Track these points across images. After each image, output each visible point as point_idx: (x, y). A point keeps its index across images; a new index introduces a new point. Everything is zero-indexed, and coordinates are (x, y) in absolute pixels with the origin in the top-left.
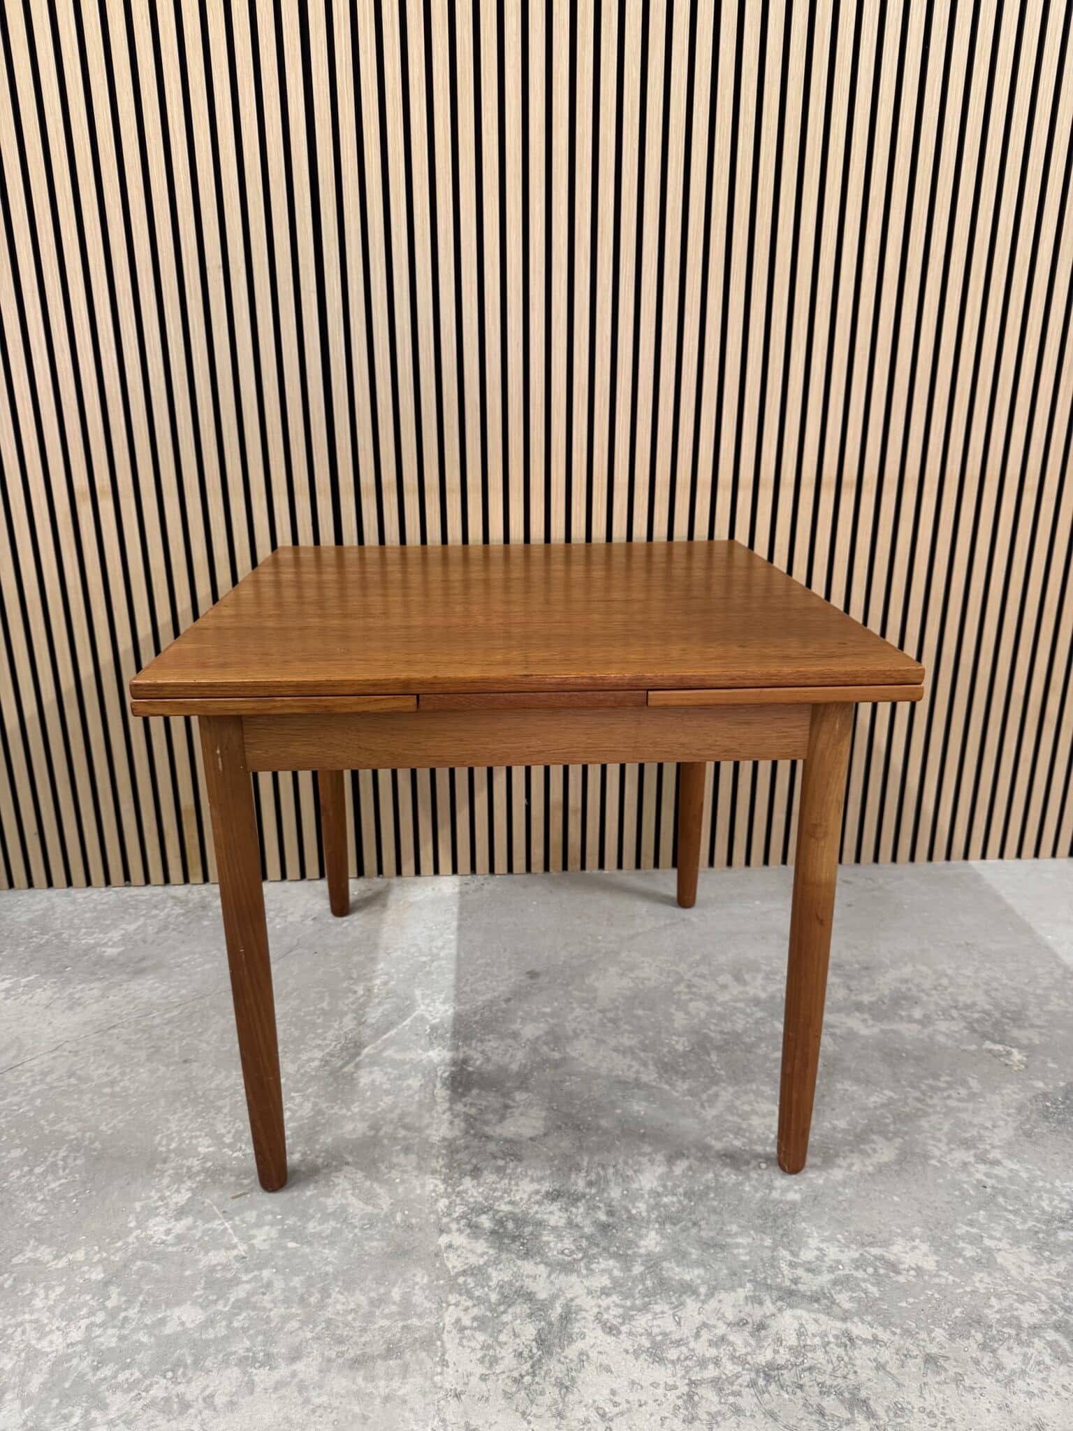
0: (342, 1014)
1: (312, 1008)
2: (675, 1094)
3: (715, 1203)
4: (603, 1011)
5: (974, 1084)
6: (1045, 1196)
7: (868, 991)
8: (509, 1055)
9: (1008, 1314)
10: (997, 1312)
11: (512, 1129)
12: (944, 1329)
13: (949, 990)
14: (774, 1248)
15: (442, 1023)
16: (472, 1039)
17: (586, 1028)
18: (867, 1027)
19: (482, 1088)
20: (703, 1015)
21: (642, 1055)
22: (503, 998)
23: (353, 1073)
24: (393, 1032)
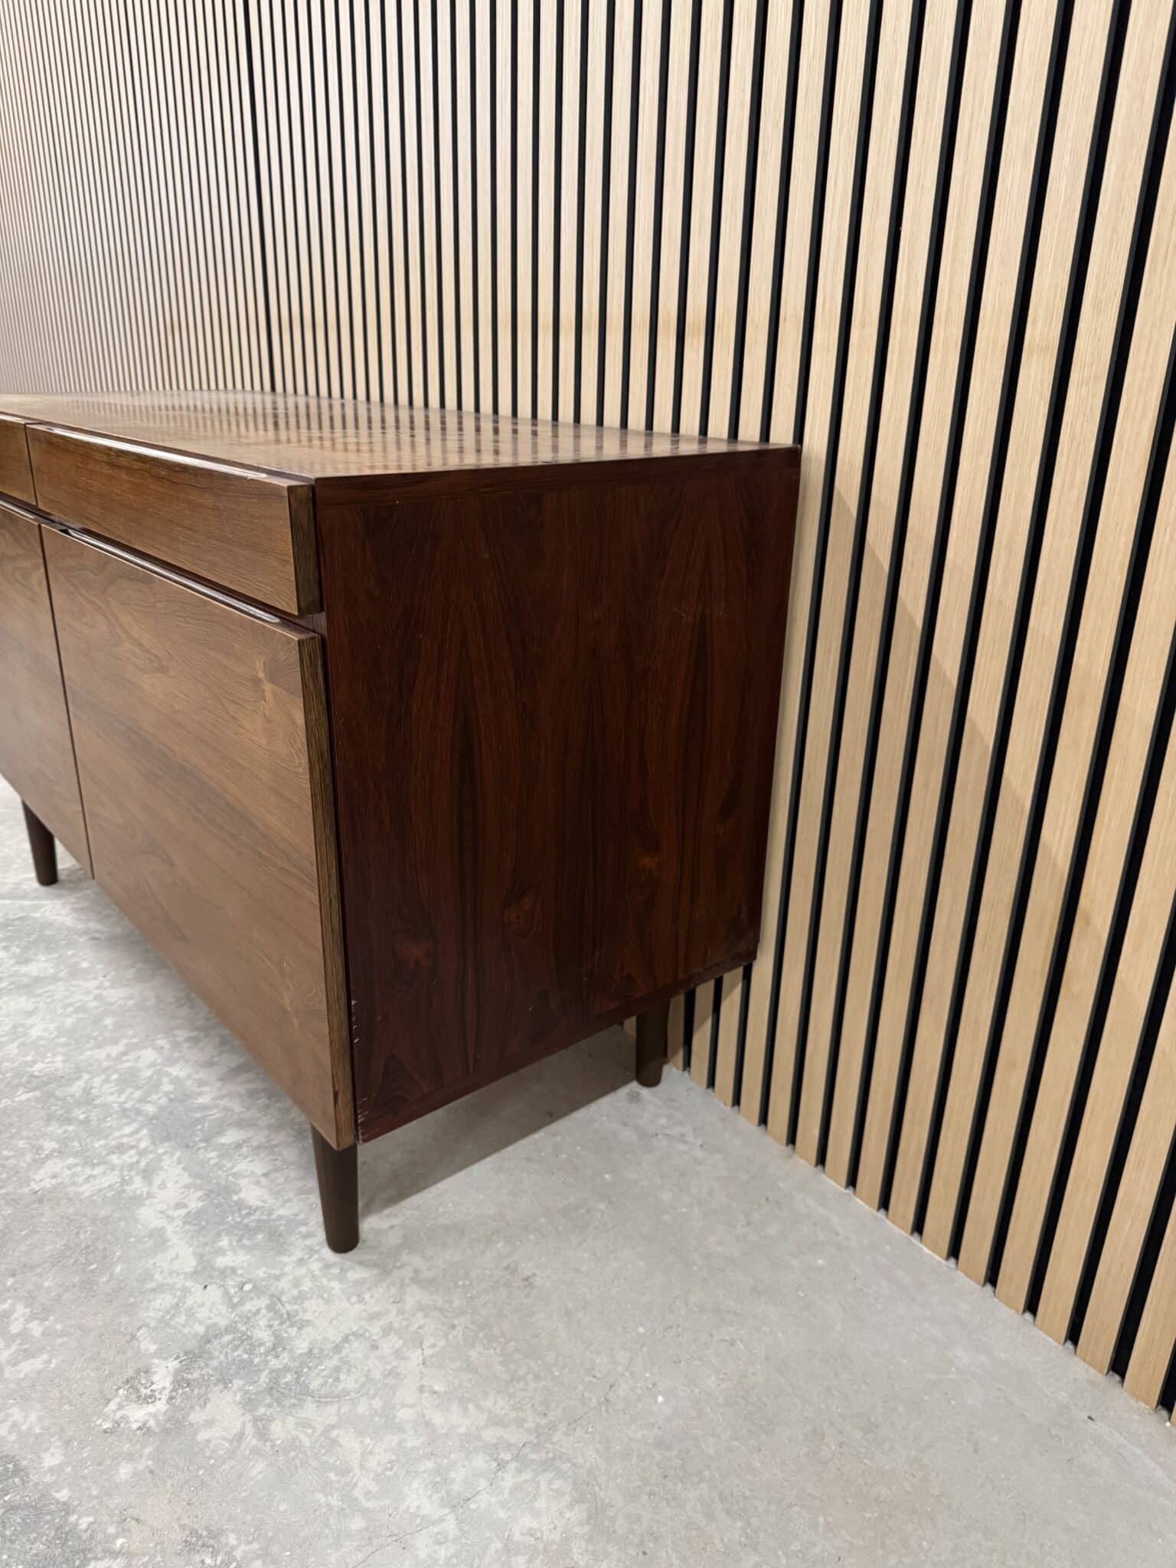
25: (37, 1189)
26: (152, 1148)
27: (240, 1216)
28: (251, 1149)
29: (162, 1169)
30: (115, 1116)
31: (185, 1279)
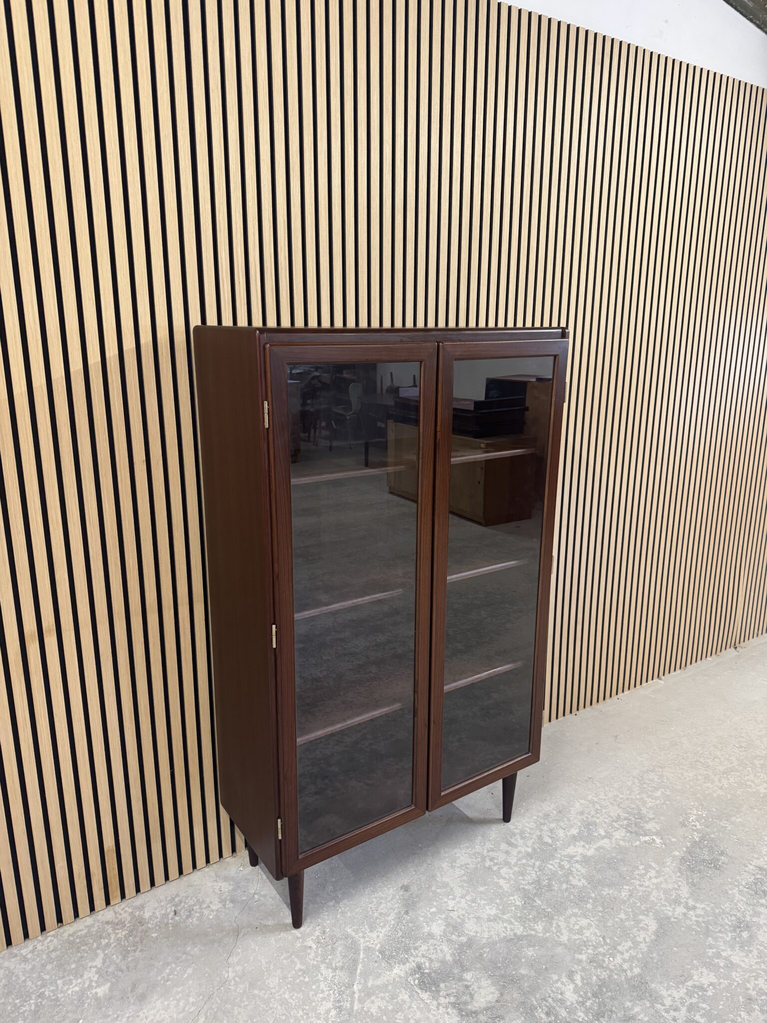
0: (317, 968)
1: (294, 972)
2: (541, 935)
3: (610, 994)
4: (463, 897)
5: (653, 864)
6: (724, 916)
7: (571, 826)
8: (439, 951)
9: (757, 988)
10: (754, 990)
11: (482, 1000)
12: (743, 1011)
13: (604, 811)
14: (653, 1007)
15: (382, 946)
16: (409, 949)
17: (464, 912)
18: (588, 850)
19: (444, 982)
20: (512, 876)
21: (505, 917)
22: (403, 912)
23: (363, 1008)
24: (360, 967)
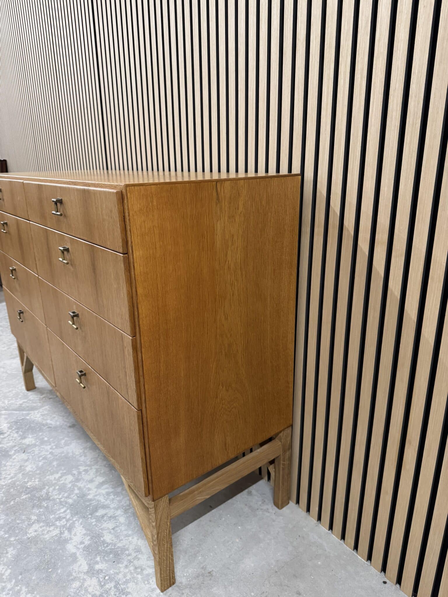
25: (29, 537)
26: (71, 518)
27: (104, 547)
28: (107, 517)
29: (75, 527)
30: (57, 505)
31: (84, 574)
